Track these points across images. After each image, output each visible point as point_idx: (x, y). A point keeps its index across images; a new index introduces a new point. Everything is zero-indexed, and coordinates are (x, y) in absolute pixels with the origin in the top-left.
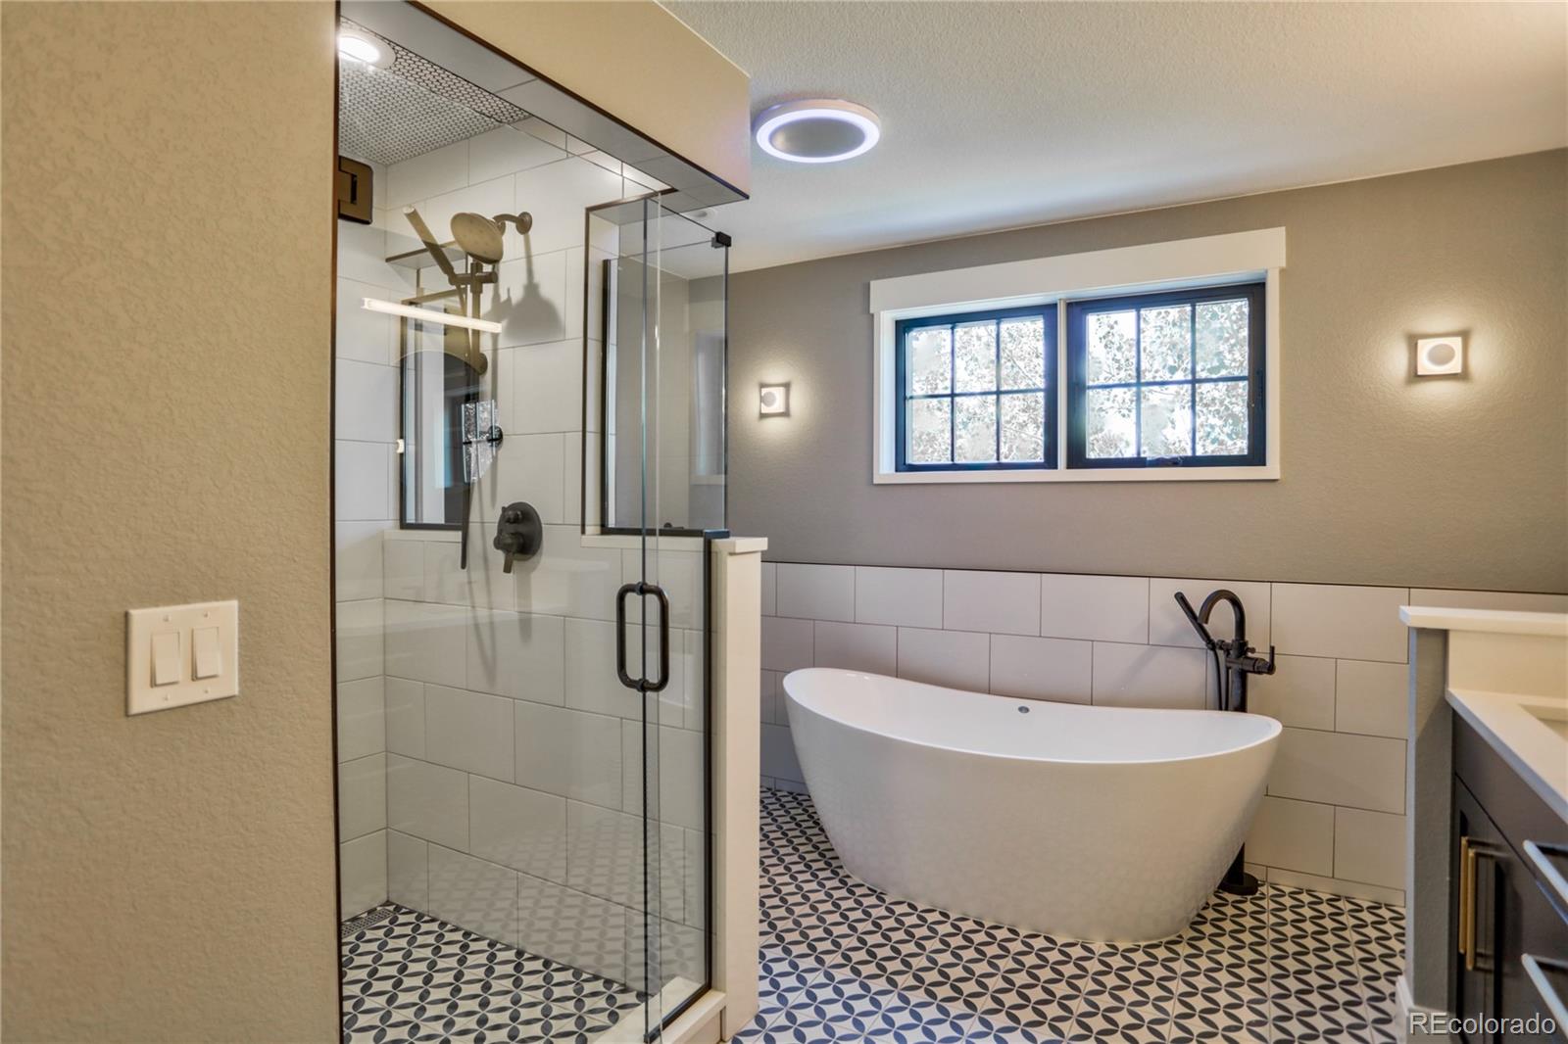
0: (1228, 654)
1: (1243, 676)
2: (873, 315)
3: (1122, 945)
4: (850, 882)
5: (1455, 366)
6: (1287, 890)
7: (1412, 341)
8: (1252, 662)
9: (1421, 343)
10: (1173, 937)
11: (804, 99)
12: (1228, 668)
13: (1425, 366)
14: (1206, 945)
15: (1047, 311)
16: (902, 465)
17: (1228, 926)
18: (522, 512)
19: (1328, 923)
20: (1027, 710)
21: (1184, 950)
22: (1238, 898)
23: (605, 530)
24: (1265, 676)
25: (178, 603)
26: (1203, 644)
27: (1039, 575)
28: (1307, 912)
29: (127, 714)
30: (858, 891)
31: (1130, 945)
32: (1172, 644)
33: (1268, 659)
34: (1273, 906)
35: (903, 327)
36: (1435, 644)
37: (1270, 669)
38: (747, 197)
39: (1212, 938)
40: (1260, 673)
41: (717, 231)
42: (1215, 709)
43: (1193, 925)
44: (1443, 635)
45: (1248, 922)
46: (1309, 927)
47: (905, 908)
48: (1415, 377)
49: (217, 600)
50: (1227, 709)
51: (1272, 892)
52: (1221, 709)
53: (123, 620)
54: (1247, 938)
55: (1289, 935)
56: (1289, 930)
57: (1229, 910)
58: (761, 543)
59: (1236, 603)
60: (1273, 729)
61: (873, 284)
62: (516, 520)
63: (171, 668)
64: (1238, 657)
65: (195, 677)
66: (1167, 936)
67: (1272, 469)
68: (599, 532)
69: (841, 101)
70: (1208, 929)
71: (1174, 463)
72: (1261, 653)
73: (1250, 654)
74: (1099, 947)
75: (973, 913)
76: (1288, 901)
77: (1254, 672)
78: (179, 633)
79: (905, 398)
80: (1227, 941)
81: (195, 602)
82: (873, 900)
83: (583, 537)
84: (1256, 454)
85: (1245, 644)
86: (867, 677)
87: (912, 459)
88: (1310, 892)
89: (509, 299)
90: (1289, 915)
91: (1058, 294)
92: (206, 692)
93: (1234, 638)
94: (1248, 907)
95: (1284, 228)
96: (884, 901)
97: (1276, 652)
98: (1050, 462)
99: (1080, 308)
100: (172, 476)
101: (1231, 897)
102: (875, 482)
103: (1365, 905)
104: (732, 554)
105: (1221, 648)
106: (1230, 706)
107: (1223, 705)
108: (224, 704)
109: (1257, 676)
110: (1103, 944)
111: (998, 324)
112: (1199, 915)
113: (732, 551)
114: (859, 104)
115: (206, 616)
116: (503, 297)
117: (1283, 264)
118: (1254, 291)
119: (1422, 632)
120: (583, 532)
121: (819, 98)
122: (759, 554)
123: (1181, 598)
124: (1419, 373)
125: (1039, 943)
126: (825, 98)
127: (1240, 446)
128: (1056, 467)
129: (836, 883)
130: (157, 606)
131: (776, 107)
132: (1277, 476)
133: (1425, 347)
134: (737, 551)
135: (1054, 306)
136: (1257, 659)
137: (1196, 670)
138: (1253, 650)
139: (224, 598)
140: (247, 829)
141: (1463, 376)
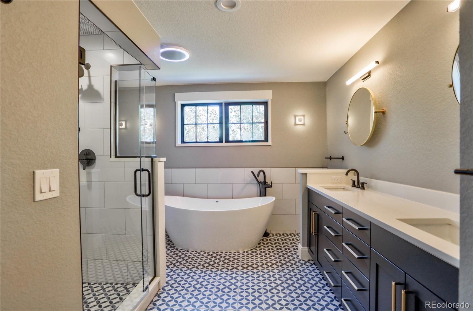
0: (262, 184)
1: (265, 188)
2: (176, 102)
3: (246, 251)
4: (179, 249)
5: (302, 122)
6: (275, 234)
7: (295, 116)
8: (267, 185)
9: (297, 117)
10: (255, 247)
11: (173, 45)
12: (262, 187)
13: (298, 122)
14: (262, 247)
15: (220, 104)
16: (183, 142)
17: (265, 243)
18: (88, 152)
19: (283, 239)
20: (218, 202)
21: (258, 249)
22: (266, 237)
23: (116, 157)
24: (270, 188)
25: (45, 169)
26: (257, 182)
27: (219, 169)
28: (279, 238)
29: (34, 201)
30: (182, 251)
31: (247, 250)
32: (250, 183)
33: (270, 184)
34: (273, 238)
35: (183, 106)
36: (305, 176)
37: (271, 186)
38: (160, 69)
39: (263, 246)
40: (269, 187)
41: (154, 77)
42: (259, 197)
43: (259, 244)
44: (306, 174)
45: (269, 241)
46: (280, 240)
47: (194, 253)
48: (296, 124)
49: (54, 169)
50: (262, 196)
51: (272, 235)
52: (261, 196)
53: (32, 173)
54: (270, 244)
55: (277, 242)
56: (277, 241)
57: (265, 240)
58: (164, 159)
59: (264, 173)
60: (274, 199)
61: (176, 94)
62: (87, 155)
63: (45, 188)
64: (265, 184)
65: (50, 191)
66: (254, 247)
67: (270, 143)
68: (115, 157)
69: (182, 48)
70: (262, 244)
71: (249, 142)
72: (269, 183)
73: (267, 184)
74: (241, 252)
75: (212, 250)
76: (275, 236)
77: (268, 187)
78: (46, 178)
79: (183, 124)
80: (266, 246)
81: (49, 169)
82: (186, 252)
83: (111, 159)
84: (266, 140)
85: (266, 181)
86: (178, 197)
87: (186, 140)
88: (279, 234)
89: (82, 88)
90: (276, 239)
91: (223, 101)
92: (53, 195)
93: (263, 180)
94: (268, 239)
95: (271, 91)
96: (189, 252)
97: (272, 183)
98: (221, 141)
99: (228, 104)
100: (43, 132)
101: (265, 238)
102: (176, 146)
103: (289, 234)
104: (159, 162)
105: (261, 183)
106: (263, 195)
107: (261, 195)
108: (55, 199)
109: (268, 188)
110: (242, 251)
111: (208, 107)
112: (260, 242)
113: (159, 161)
114: (186, 49)
115: (52, 173)
116: (80, 88)
117: (272, 98)
118: (265, 103)
119: (303, 174)
120: (111, 157)
121: (176, 46)
122: (164, 162)
123: (252, 172)
124: (297, 123)
125: (228, 254)
126: (178, 46)
127: (263, 138)
128: (222, 142)
129: (175, 250)
130: (40, 170)
131: (164, 46)
132: (271, 145)
133: (297, 118)
134: (161, 161)
135: (222, 103)
136: (268, 185)
137: (255, 188)
138: (267, 183)
139: (56, 168)
140: (61, 235)
141: (303, 124)
